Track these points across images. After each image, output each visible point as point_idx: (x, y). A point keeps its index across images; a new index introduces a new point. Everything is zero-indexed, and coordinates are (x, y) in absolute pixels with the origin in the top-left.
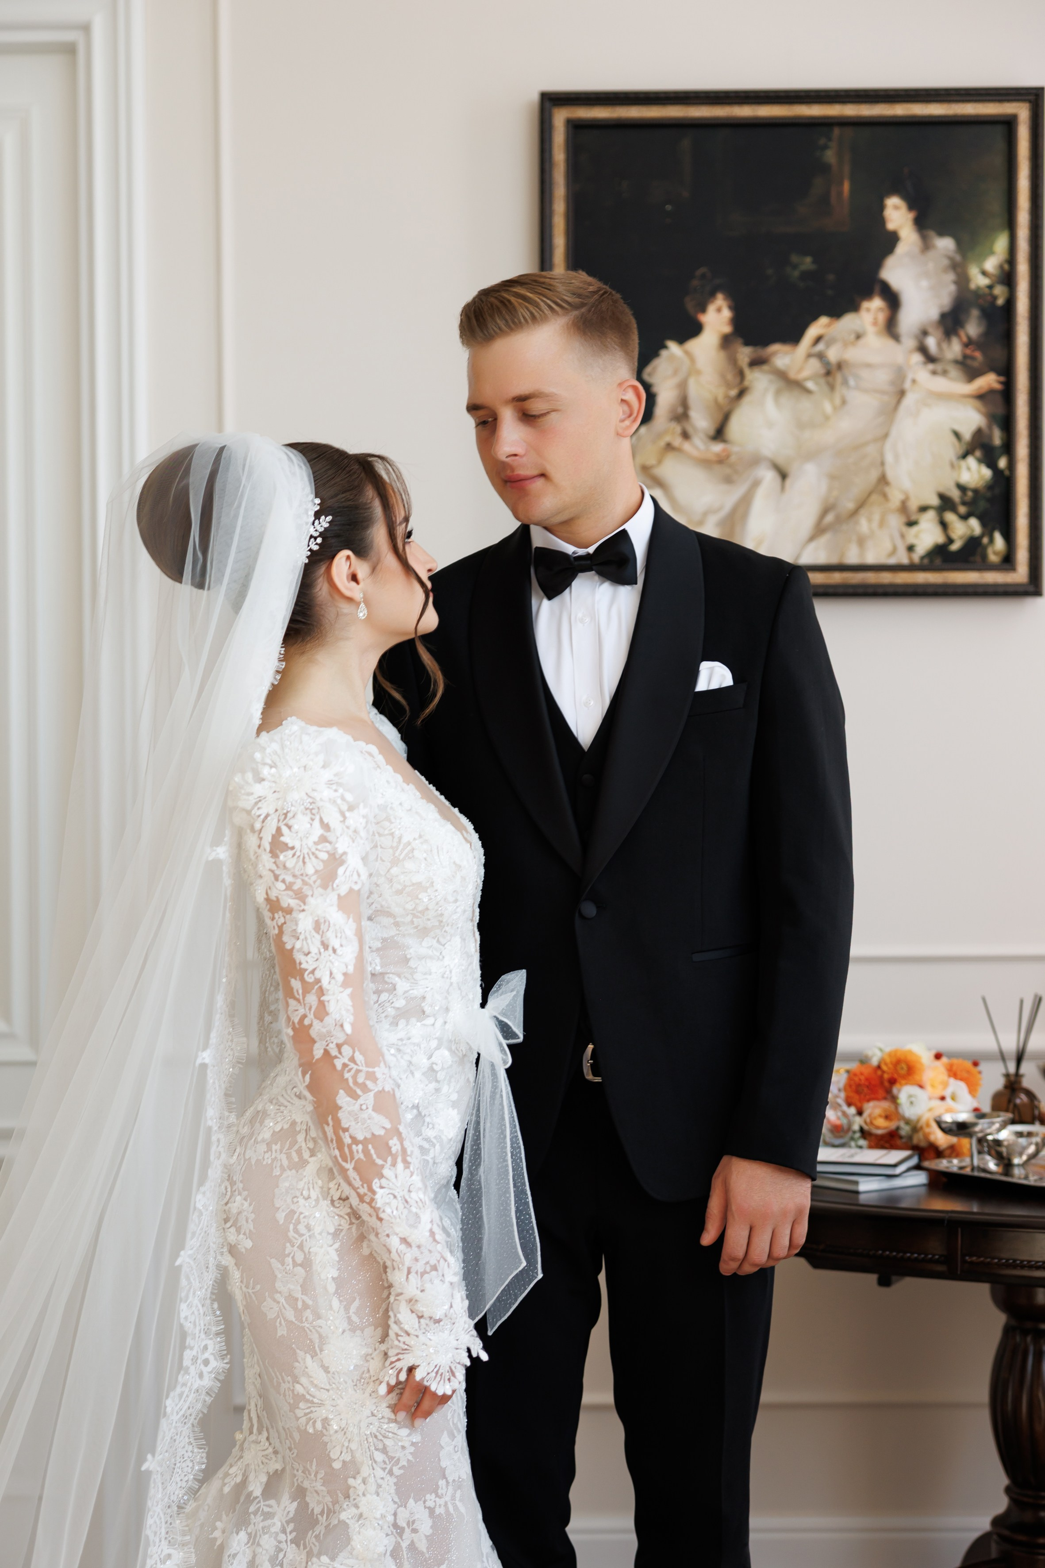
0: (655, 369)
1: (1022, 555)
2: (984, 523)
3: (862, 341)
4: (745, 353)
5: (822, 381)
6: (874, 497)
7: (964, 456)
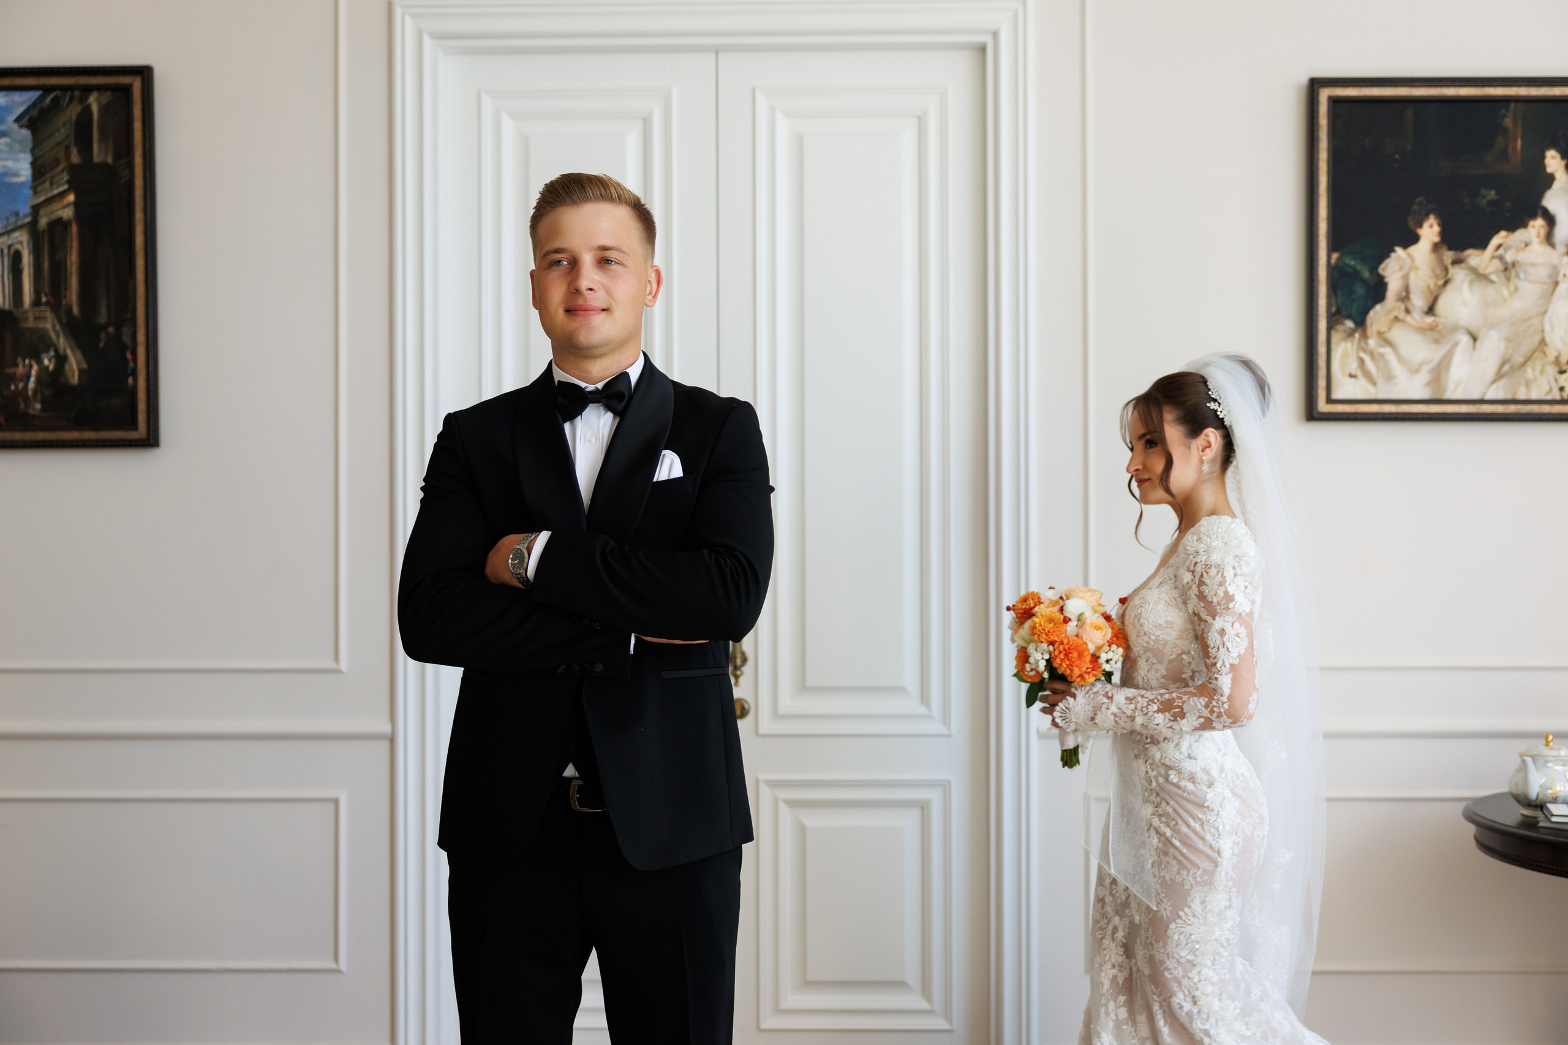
4: (1448, 256)
6: (1536, 354)
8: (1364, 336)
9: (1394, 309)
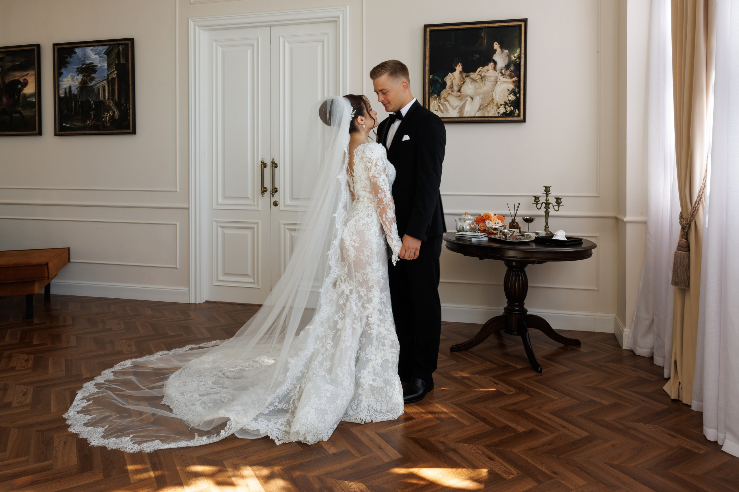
0: (446, 78)
1: (522, 114)
2: (514, 108)
3: (489, 71)
4: (465, 75)
5: (480, 80)
6: (491, 103)
7: (510, 94)
8: (440, 99)
9: (448, 91)
